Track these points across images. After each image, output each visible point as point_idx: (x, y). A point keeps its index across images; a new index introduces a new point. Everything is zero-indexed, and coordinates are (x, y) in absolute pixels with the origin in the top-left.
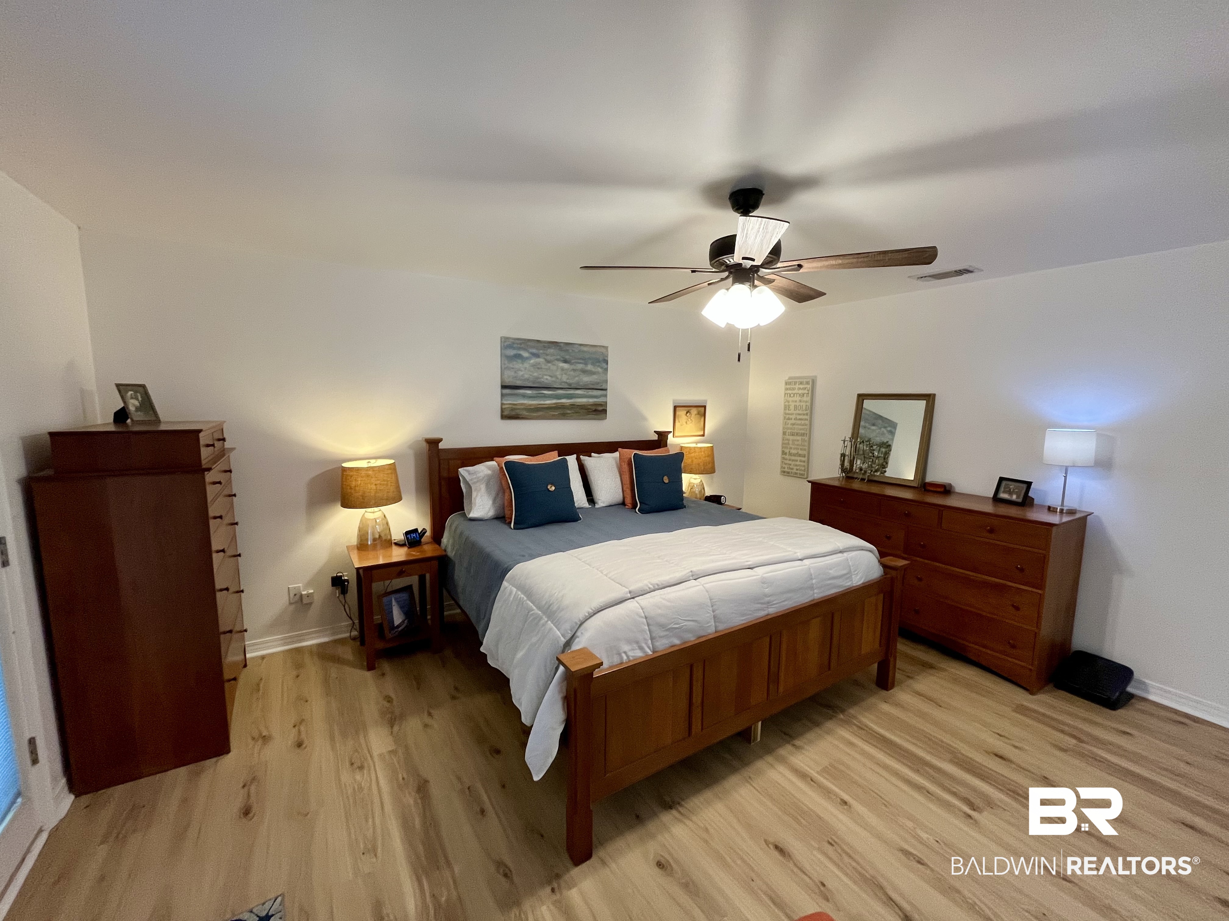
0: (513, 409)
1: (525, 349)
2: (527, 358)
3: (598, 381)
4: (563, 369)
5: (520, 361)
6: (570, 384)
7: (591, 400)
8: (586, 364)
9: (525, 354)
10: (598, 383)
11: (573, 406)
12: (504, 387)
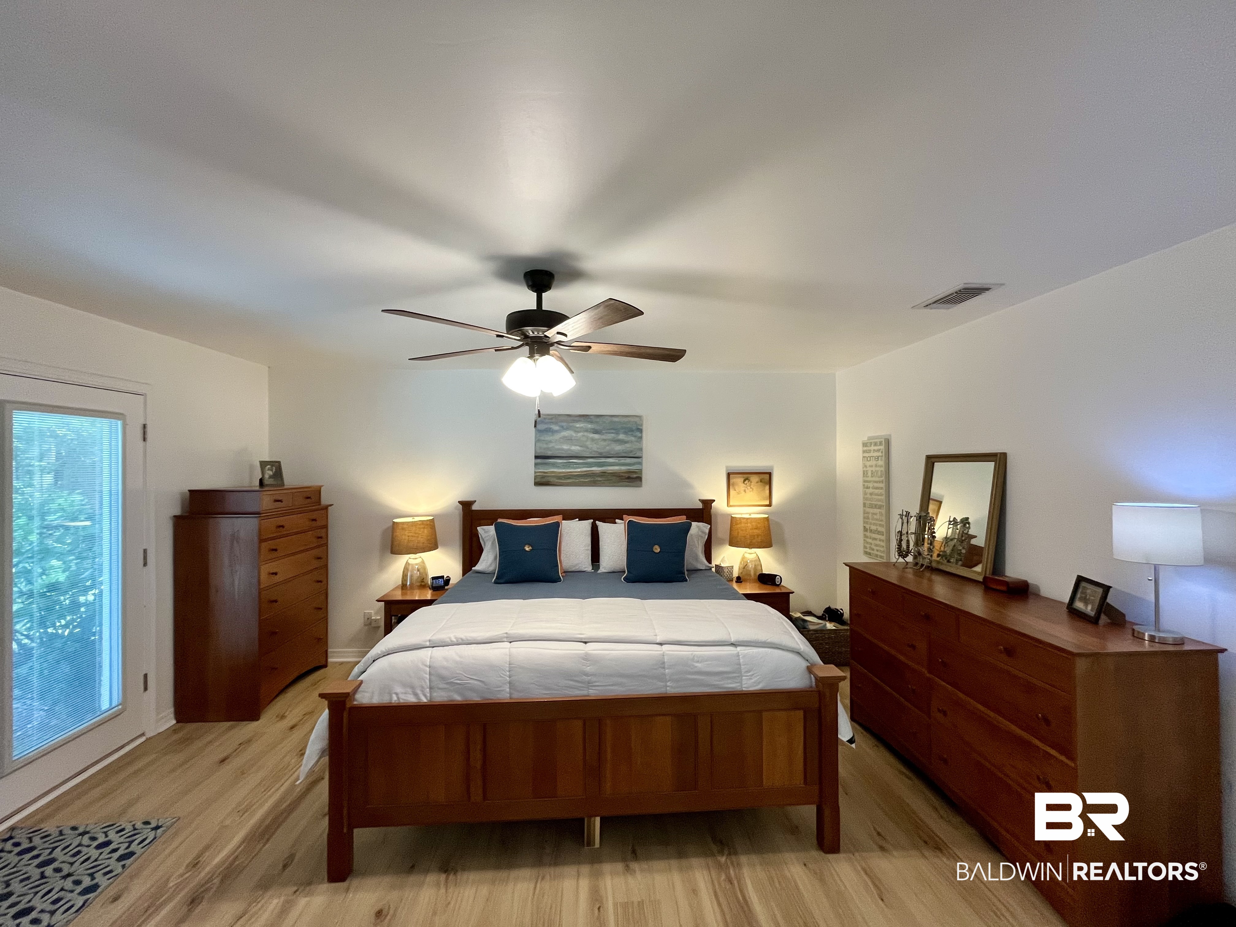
0: (543, 477)
1: (556, 423)
2: (557, 431)
3: (631, 449)
4: (593, 440)
5: (550, 434)
6: (601, 453)
7: (624, 468)
8: (617, 434)
9: (555, 428)
10: (631, 451)
11: (603, 474)
12: (536, 457)
